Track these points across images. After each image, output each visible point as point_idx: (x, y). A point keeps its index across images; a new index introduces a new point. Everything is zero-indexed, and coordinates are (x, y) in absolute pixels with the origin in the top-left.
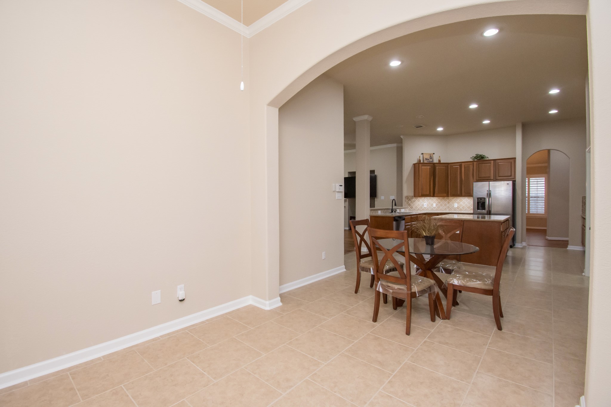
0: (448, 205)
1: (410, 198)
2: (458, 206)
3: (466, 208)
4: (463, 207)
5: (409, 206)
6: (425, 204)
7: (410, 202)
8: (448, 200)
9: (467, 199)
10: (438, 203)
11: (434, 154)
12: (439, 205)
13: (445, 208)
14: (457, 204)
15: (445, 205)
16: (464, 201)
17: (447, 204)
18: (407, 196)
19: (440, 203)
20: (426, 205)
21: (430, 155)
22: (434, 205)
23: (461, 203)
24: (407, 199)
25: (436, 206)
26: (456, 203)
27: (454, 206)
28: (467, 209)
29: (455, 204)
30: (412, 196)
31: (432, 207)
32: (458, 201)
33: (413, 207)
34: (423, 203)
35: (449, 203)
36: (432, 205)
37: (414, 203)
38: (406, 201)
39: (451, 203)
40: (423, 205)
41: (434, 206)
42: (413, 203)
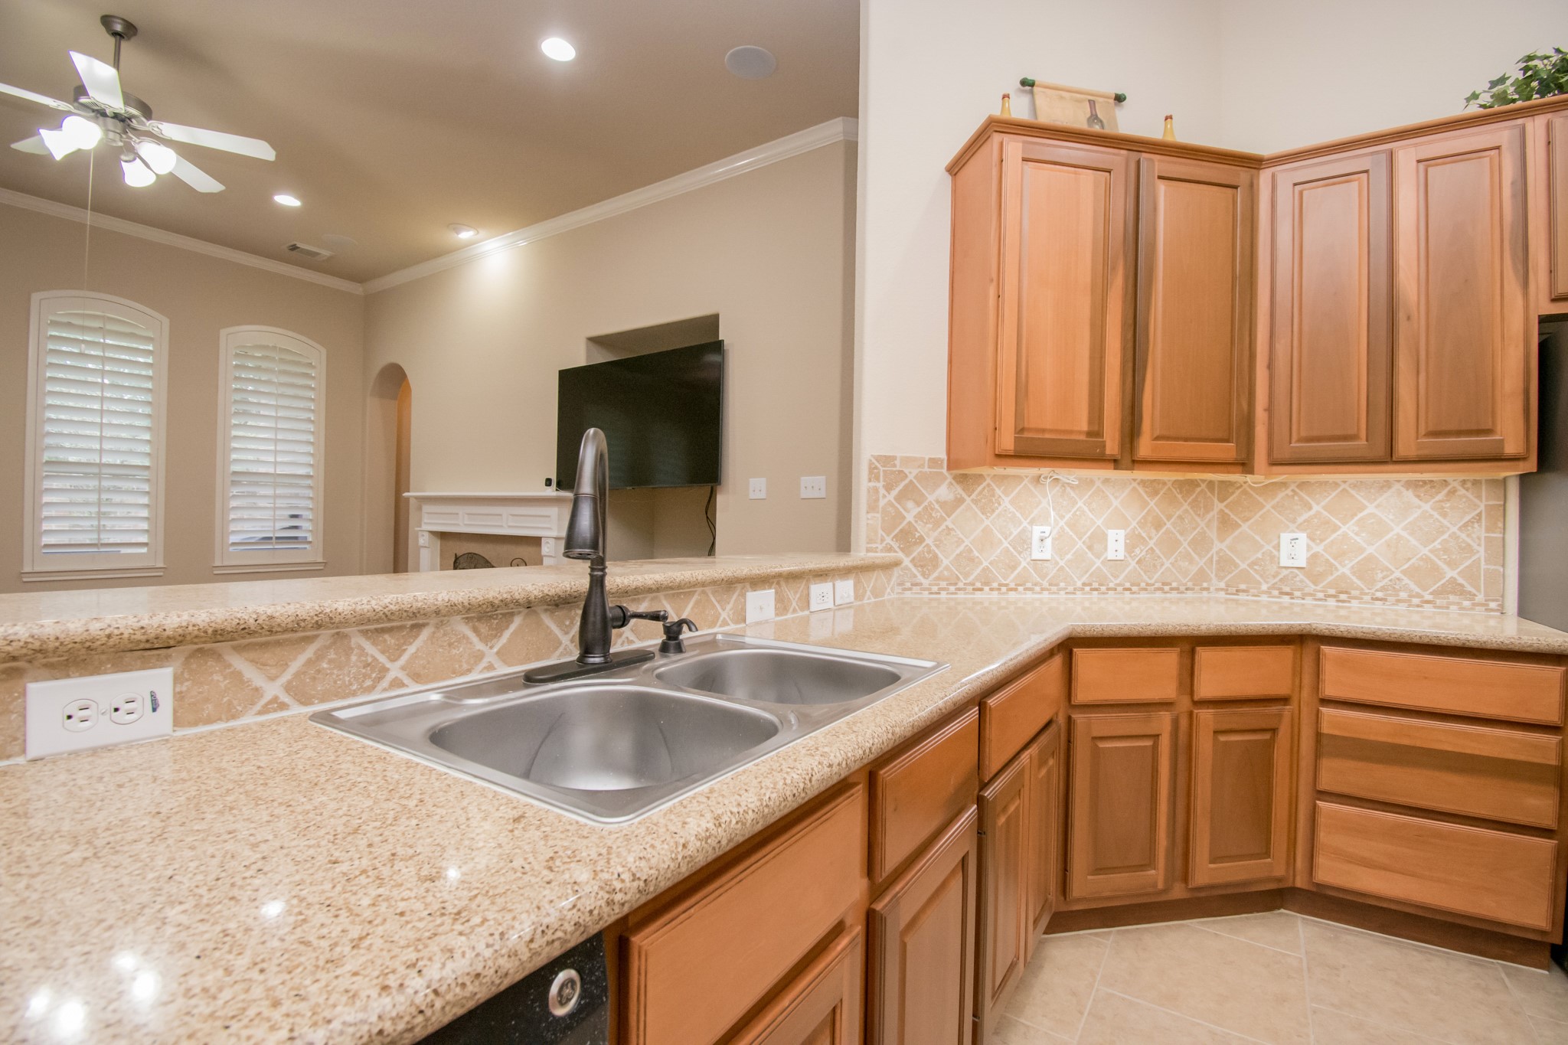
0: (1217, 546)
1: (912, 473)
2: (1314, 558)
3: (1397, 574)
4: (1366, 569)
5: (907, 555)
6: (1037, 531)
7: (910, 517)
8: (1218, 506)
9: (1409, 495)
10: (1142, 524)
11: (1119, 99)
12: (1151, 544)
13: (1194, 569)
14: (1303, 537)
15: (1200, 544)
16: (1371, 509)
17: (1213, 534)
18: (888, 460)
19: (1158, 525)
20: (1048, 542)
21: (1092, 103)
22: (1116, 544)
23: (1349, 529)
24: (889, 488)
25: (1130, 548)
26: (1300, 528)
27: (1274, 559)
28: (1406, 581)
29: (1285, 538)
30: (934, 462)
31: (1098, 563)
32: (1316, 508)
33: (935, 561)
34: (1025, 524)
35: (1226, 524)
36: (1098, 540)
37: (949, 523)
38: (882, 503)
39: (1245, 527)
40: (1023, 542)
41: (1111, 555)
42: (937, 523)
